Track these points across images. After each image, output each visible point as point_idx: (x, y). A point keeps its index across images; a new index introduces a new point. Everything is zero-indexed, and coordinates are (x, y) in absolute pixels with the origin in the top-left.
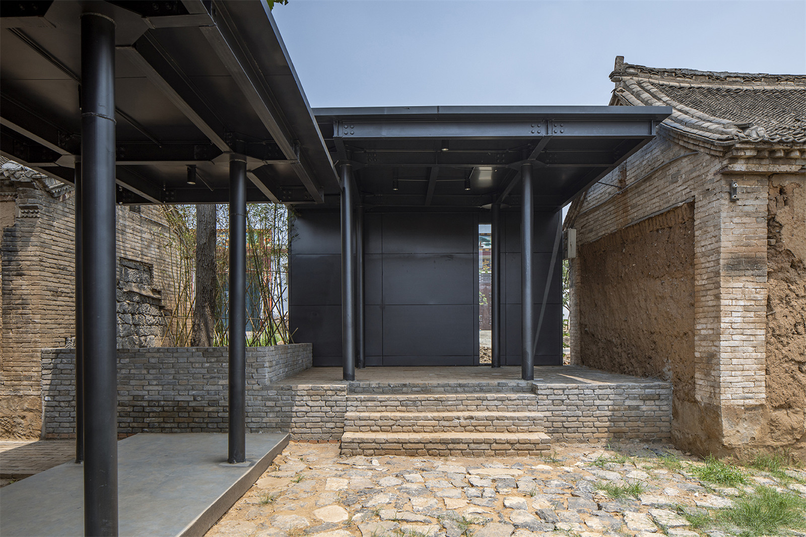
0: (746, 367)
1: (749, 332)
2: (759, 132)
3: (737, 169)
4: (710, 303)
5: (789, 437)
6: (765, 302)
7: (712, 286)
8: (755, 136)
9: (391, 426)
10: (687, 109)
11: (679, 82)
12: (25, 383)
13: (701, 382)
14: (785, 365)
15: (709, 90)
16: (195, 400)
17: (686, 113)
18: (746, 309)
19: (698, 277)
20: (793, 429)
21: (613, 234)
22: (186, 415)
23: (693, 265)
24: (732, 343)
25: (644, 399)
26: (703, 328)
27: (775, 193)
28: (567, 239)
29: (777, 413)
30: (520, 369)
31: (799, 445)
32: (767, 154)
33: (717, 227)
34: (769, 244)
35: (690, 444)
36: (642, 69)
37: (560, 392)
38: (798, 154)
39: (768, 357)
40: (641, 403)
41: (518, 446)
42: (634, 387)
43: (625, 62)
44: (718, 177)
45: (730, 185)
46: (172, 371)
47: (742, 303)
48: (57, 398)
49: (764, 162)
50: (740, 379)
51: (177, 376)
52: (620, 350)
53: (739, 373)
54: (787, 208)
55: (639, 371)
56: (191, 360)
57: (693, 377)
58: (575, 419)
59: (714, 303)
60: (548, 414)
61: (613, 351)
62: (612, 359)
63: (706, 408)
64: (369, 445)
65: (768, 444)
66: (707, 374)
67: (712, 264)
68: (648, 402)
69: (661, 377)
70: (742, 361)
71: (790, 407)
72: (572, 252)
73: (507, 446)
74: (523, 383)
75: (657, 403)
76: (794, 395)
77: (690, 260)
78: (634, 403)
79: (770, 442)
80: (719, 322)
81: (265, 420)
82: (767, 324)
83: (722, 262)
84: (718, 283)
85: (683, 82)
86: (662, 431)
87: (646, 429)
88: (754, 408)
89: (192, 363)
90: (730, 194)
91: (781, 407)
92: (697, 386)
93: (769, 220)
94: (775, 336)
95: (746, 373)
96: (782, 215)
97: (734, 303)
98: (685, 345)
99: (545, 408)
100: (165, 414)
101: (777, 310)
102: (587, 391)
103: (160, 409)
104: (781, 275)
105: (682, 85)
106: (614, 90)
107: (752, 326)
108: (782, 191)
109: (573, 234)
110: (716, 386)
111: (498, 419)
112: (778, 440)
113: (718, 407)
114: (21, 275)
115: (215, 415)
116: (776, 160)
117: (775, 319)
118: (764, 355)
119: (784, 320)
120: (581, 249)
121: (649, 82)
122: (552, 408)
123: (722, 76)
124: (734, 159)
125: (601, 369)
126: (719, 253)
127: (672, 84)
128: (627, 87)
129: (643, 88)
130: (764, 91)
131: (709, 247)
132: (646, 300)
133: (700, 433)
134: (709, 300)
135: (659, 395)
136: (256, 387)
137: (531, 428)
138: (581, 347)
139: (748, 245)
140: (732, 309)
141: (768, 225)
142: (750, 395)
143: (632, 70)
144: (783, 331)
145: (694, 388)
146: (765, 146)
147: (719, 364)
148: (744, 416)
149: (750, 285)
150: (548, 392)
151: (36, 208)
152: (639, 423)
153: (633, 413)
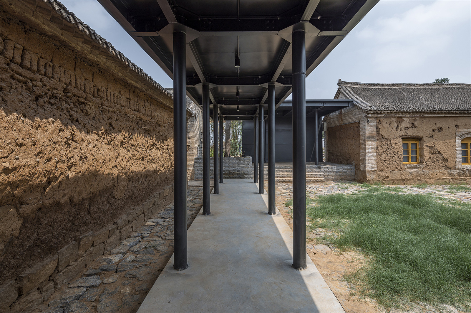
0: (372, 161)
1: (372, 153)
2: (374, 108)
3: (369, 116)
4: (363, 147)
5: (383, 178)
6: (376, 146)
7: (364, 143)
8: (373, 109)
9: (285, 176)
10: (358, 97)
11: (356, 86)
12: (190, 166)
13: (362, 165)
14: (381, 161)
15: (364, 89)
16: (234, 170)
17: (357, 99)
18: (372, 148)
19: (361, 140)
20: (383, 176)
21: (338, 126)
22: (232, 174)
23: (359, 137)
24: (369, 156)
25: (348, 170)
26: (362, 152)
27: (378, 121)
28: (324, 125)
29: (379, 172)
30: (315, 163)
31: (385, 180)
32: (376, 113)
33: (365, 129)
34: (377, 133)
35: (359, 180)
36: (346, 82)
37: (327, 168)
38: (383, 113)
39: (377, 159)
40: (347, 171)
41: (317, 181)
42: (345, 167)
43: (341, 80)
44: (365, 117)
45: (368, 120)
46: (228, 163)
47: (371, 147)
48: (198, 170)
49: (375, 114)
50: (370, 164)
51: (229, 164)
52: (340, 158)
53: (370, 163)
54: (381, 125)
55: (346, 163)
56: (233, 160)
57: (360, 164)
58: (330, 175)
59: (364, 147)
60: (324, 174)
61: (338, 158)
62: (338, 160)
63: (363, 171)
64: (281, 181)
65: (377, 179)
66: (363, 163)
67: (364, 137)
68: (349, 171)
69: (352, 164)
70: (371, 160)
71: (383, 171)
72: (325, 129)
73: (315, 181)
74: (316, 166)
75: (351, 171)
76: (383, 168)
77: (359, 136)
78: (345, 171)
79: (378, 179)
80: (365, 151)
81: (252, 175)
82: (377, 151)
83: (366, 137)
84: (365, 142)
85: (357, 86)
86: (352, 178)
87: (348, 177)
88: (374, 171)
89: (233, 161)
90: (368, 122)
91: (380, 171)
92: (361, 166)
93: (377, 127)
94: (379, 154)
95: (372, 163)
96: (380, 126)
97: (369, 146)
98: (358, 156)
99: (323, 172)
100: (226, 174)
101: (379, 148)
102: (333, 168)
103: (225, 173)
104: (380, 140)
105: (357, 87)
106: (338, 88)
107: (373, 152)
108: (380, 121)
109: (325, 124)
110: (365, 166)
111: (311, 174)
112: (380, 179)
113: (366, 171)
114: (189, 139)
115: (239, 174)
116: (378, 114)
117: (378, 150)
118: (376, 159)
119: (381, 150)
120: (328, 128)
121: (348, 86)
122: (325, 172)
123: (368, 84)
124: (368, 114)
125: (335, 163)
126: (365, 135)
127: (354, 86)
128: (342, 88)
129: (346, 88)
130: (378, 89)
131: (363, 133)
132: (348, 145)
133: (362, 177)
134: (363, 146)
135: (351, 169)
136: (249, 167)
137: (320, 177)
138: (328, 157)
139: (372, 133)
140: (368, 148)
141: (377, 128)
142: (373, 168)
143: (343, 83)
144: (381, 153)
145: (360, 167)
146: (375, 111)
147: (365, 161)
148: (372, 173)
149: (373, 143)
150: (323, 168)
151: (194, 122)
152: (347, 176)
153: (345, 173)
